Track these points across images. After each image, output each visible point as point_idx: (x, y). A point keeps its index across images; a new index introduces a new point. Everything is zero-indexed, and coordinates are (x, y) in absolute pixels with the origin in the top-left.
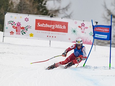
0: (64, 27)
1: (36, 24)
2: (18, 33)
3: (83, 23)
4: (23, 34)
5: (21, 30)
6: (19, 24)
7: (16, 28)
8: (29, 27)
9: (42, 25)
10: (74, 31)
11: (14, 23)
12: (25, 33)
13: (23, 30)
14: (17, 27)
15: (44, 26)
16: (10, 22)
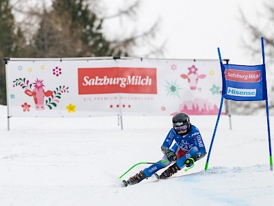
0: (149, 81)
1: (81, 81)
2: (40, 106)
3: (193, 66)
4: (51, 108)
5: (46, 98)
6: (39, 85)
7: (34, 94)
8: (64, 89)
9: (95, 82)
10: (173, 89)
11: (28, 82)
12: (55, 105)
13: (50, 99)
14: (36, 91)
15: (99, 82)
16: (18, 82)
